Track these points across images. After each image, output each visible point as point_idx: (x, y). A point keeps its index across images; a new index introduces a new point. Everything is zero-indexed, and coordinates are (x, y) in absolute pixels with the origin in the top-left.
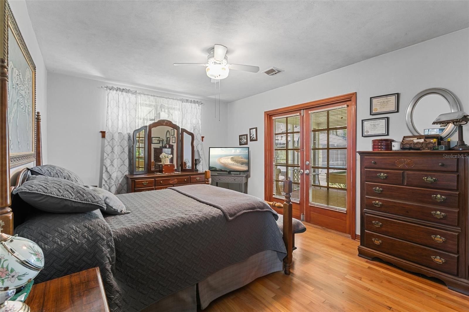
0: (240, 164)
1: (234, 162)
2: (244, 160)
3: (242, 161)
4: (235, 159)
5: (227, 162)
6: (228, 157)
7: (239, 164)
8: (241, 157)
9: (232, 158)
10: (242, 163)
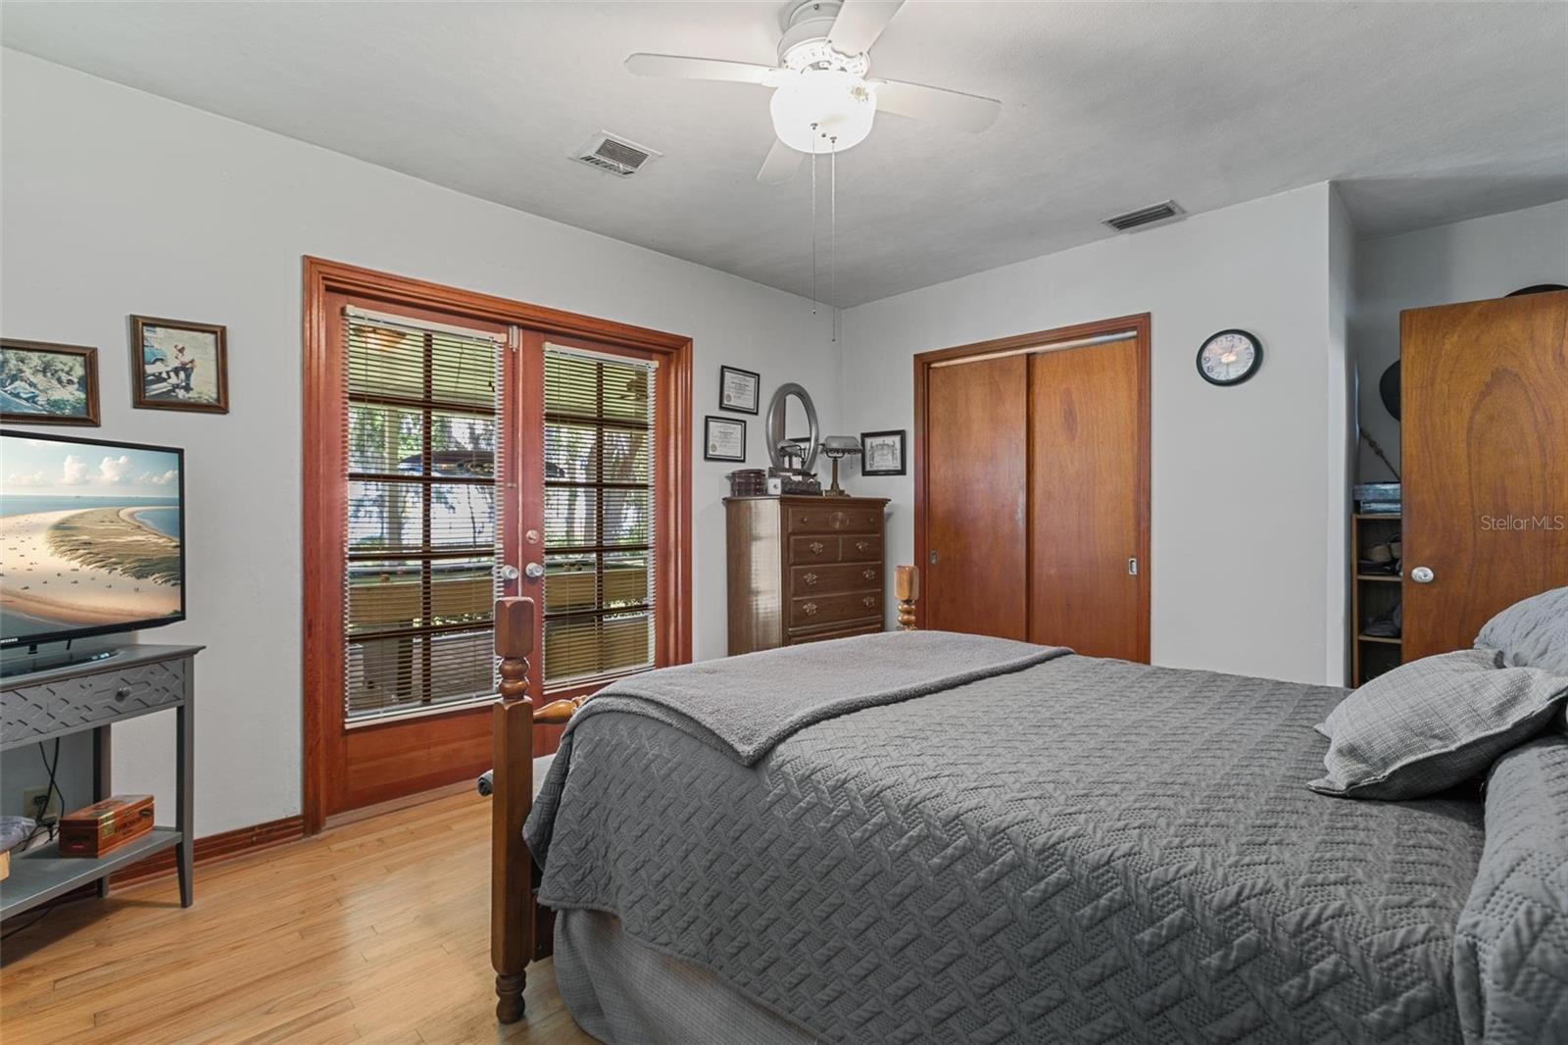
0: (125, 572)
1: (75, 564)
2: (153, 539)
3: (142, 544)
4: (90, 532)
5: (22, 564)
6: (22, 519)
7: (120, 569)
8: (131, 515)
9: (61, 527)
10: (143, 568)
